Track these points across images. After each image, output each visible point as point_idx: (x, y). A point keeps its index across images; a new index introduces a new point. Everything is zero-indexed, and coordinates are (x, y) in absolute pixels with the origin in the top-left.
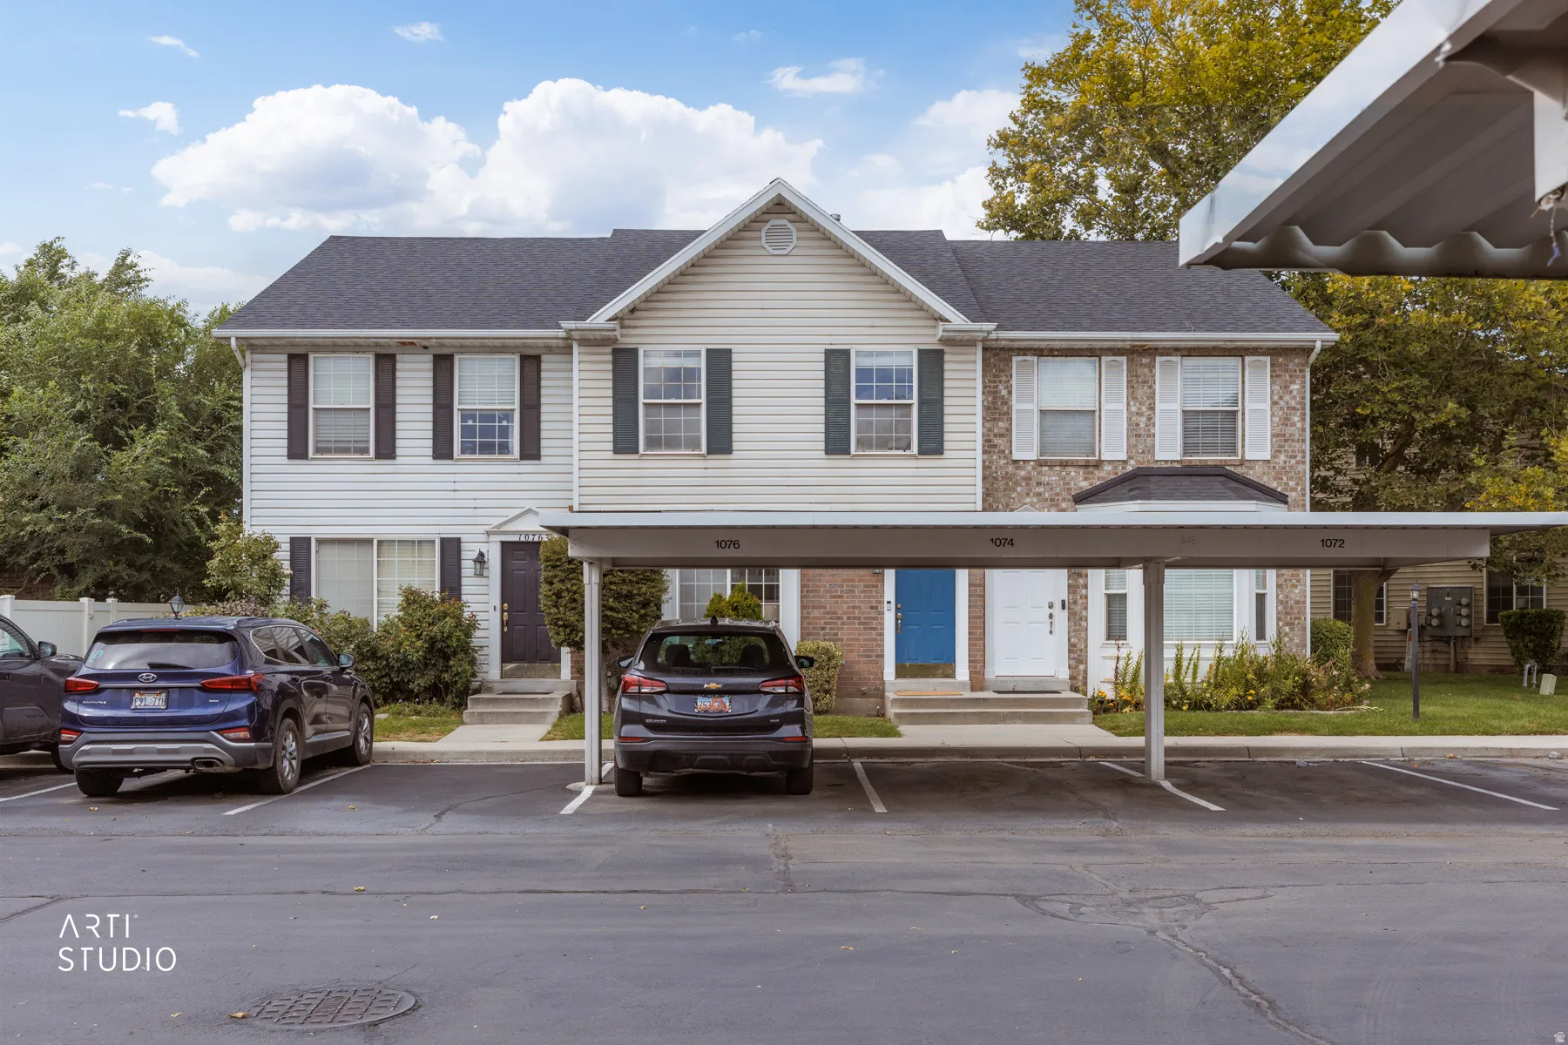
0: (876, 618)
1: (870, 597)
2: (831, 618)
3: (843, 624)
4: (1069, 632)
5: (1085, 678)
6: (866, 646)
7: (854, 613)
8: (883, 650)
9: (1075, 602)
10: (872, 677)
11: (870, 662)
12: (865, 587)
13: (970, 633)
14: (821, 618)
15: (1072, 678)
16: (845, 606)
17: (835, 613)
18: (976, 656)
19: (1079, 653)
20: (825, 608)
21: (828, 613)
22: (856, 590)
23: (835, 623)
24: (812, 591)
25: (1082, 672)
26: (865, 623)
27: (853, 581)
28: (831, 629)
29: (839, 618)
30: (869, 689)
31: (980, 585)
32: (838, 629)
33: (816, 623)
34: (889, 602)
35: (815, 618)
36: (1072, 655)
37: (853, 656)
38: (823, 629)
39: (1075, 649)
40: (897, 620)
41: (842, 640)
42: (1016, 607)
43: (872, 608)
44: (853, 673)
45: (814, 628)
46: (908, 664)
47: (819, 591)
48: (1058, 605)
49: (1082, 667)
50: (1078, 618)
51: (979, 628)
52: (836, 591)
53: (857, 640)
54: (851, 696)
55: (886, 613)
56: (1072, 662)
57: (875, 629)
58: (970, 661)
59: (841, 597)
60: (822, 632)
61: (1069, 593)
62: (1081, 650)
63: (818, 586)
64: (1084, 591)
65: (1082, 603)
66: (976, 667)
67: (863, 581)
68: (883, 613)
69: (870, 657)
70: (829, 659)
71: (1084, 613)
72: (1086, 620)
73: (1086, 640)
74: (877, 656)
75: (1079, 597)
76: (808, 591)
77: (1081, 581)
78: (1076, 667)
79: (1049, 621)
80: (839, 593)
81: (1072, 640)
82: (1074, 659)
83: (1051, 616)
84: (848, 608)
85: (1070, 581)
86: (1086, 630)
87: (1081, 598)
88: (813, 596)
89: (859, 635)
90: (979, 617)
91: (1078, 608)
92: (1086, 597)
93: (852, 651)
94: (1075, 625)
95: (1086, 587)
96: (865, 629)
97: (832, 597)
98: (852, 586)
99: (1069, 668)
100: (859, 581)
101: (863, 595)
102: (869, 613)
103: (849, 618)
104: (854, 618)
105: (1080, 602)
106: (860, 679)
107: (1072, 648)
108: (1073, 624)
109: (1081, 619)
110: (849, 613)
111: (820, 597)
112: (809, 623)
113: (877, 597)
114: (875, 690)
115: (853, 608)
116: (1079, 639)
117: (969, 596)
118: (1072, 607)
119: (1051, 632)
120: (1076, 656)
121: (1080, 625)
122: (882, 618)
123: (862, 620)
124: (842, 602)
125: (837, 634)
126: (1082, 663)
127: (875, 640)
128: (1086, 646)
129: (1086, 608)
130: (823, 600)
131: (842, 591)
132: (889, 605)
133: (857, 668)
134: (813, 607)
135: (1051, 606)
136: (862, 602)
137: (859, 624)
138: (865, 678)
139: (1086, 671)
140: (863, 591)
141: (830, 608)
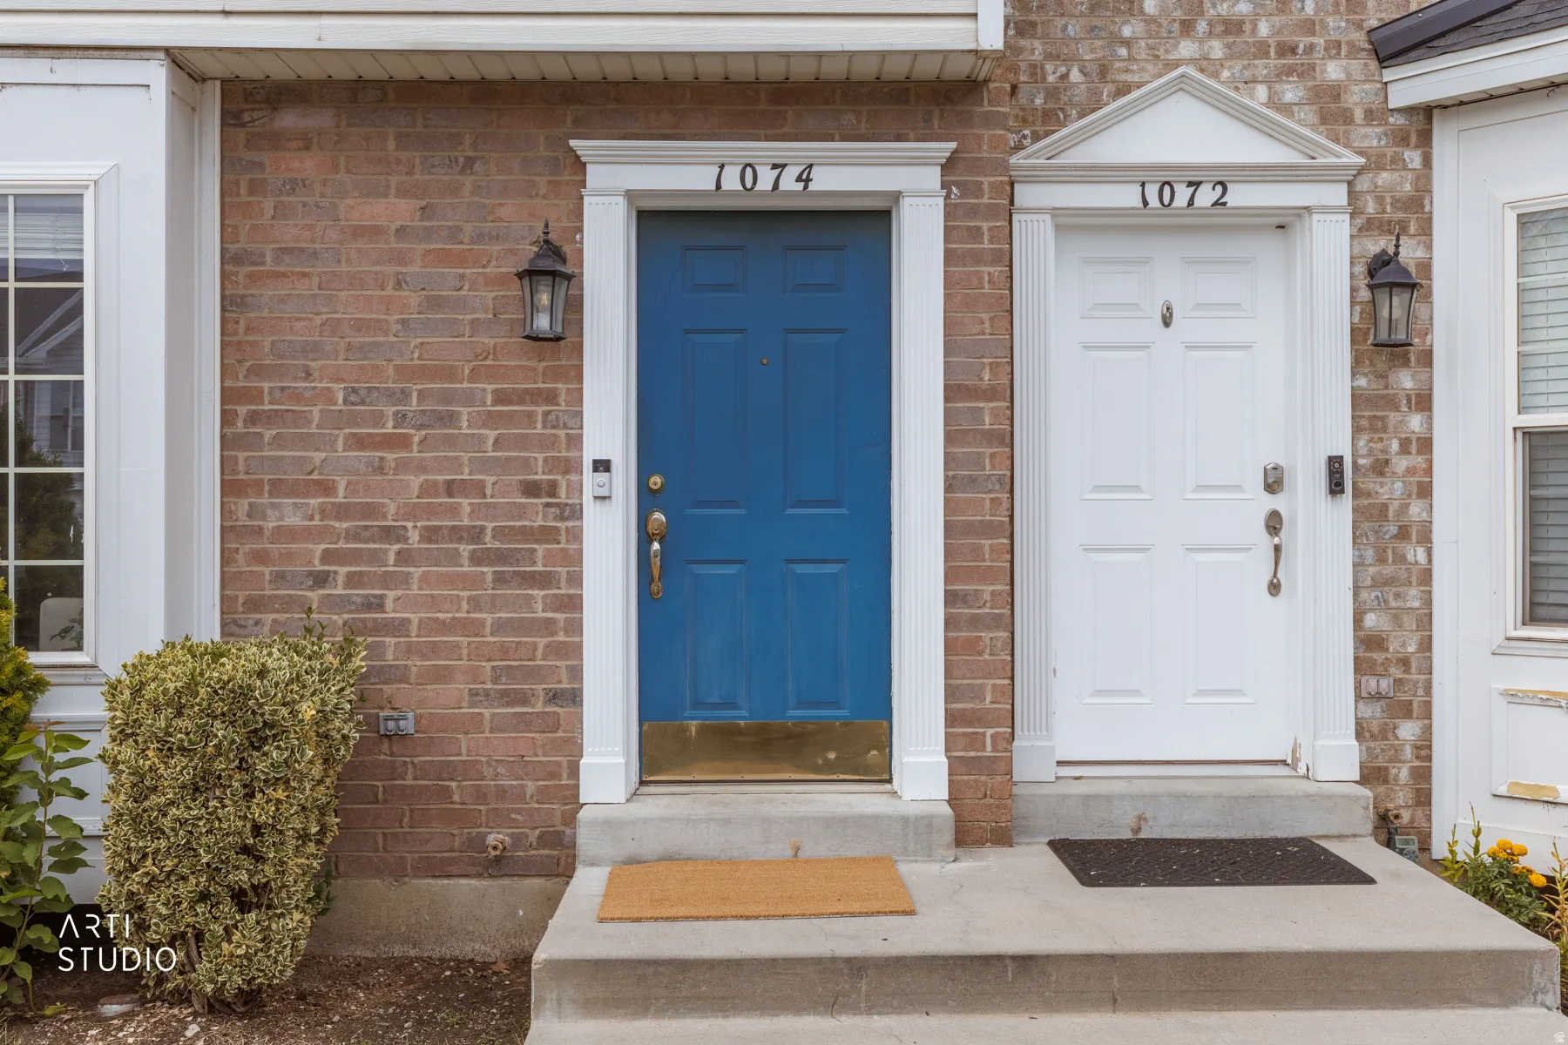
0: (548, 534)
1: (522, 442)
2: (353, 536)
3: (404, 557)
4: (1356, 590)
5: (1423, 775)
6: (504, 651)
7: (454, 511)
8: (576, 673)
9: (1381, 467)
10: (531, 787)
11: (524, 722)
12: (501, 398)
13: (951, 598)
14: (308, 534)
15: (1371, 775)
16: (415, 482)
17: (370, 511)
18: (977, 694)
19: (1397, 672)
20: (327, 488)
21: (342, 512)
22: (464, 411)
23: (376, 557)
24: (273, 418)
25: (1408, 752)
26: (500, 557)
27: (451, 374)
28: (353, 580)
29: (389, 534)
30: (518, 840)
31: (991, 394)
32: (387, 580)
33: (288, 556)
34: (602, 466)
35: (282, 533)
36: (1371, 684)
37: (449, 697)
38: (321, 580)
39: (1379, 657)
40: (645, 538)
41: (400, 628)
42: (1135, 488)
43: (532, 489)
44: (447, 771)
45: (280, 577)
46: (693, 725)
47: (301, 419)
48: (1308, 479)
49: (1408, 731)
50: (1393, 530)
51: (988, 575)
52: (378, 418)
53: (470, 627)
54: (437, 868)
55: (590, 508)
56: (1373, 711)
57: (544, 580)
58: (952, 719)
59: (401, 442)
60: (314, 596)
61: (1357, 430)
62: (1405, 663)
63: (297, 397)
64: (1415, 422)
65: (1410, 471)
66: (976, 741)
67: (492, 374)
68: (577, 513)
69: (523, 699)
70: (256, 741)
71: (1416, 509)
72: (1426, 538)
73: (1425, 620)
74: (554, 697)
75: (1395, 446)
76: (253, 418)
77: (1406, 380)
78: (1386, 732)
79: (1265, 542)
80: (389, 428)
81: (1370, 620)
82: (1377, 697)
83: (1274, 523)
84: (428, 489)
85: (1362, 382)
86: (1426, 576)
87: (1405, 447)
88: (278, 442)
89: (475, 604)
90: (988, 529)
91: (1391, 490)
92: (1426, 445)
93: (442, 675)
94: (1381, 560)
95: (1423, 402)
96: (500, 579)
97: (360, 442)
98: (447, 396)
99: (1359, 735)
100: (475, 375)
101: (491, 434)
102: (521, 512)
103: (430, 534)
104: (456, 533)
105: (1401, 464)
106: (481, 796)
107: (1369, 645)
108: (1370, 554)
109: (1403, 534)
110: (431, 511)
111: (306, 441)
112: (260, 557)
113: (553, 442)
114: (543, 841)
115: (451, 488)
116: (1396, 618)
117: (950, 438)
118: (1369, 484)
119: (1274, 588)
120: (1385, 685)
121: (1401, 559)
122: (576, 535)
123: (490, 542)
124: (402, 466)
125: (378, 604)
126: (1408, 714)
127: (548, 626)
128: (1427, 645)
129: (1425, 491)
130: (318, 456)
131: (400, 419)
132: (602, 477)
133: (465, 748)
134: (277, 487)
135: (1274, 481)
136: (488, 465)
137: (476, 559)
138: (502, 793)
139: (1424, 749)
140: (491, 420)
141: (351, 488)
